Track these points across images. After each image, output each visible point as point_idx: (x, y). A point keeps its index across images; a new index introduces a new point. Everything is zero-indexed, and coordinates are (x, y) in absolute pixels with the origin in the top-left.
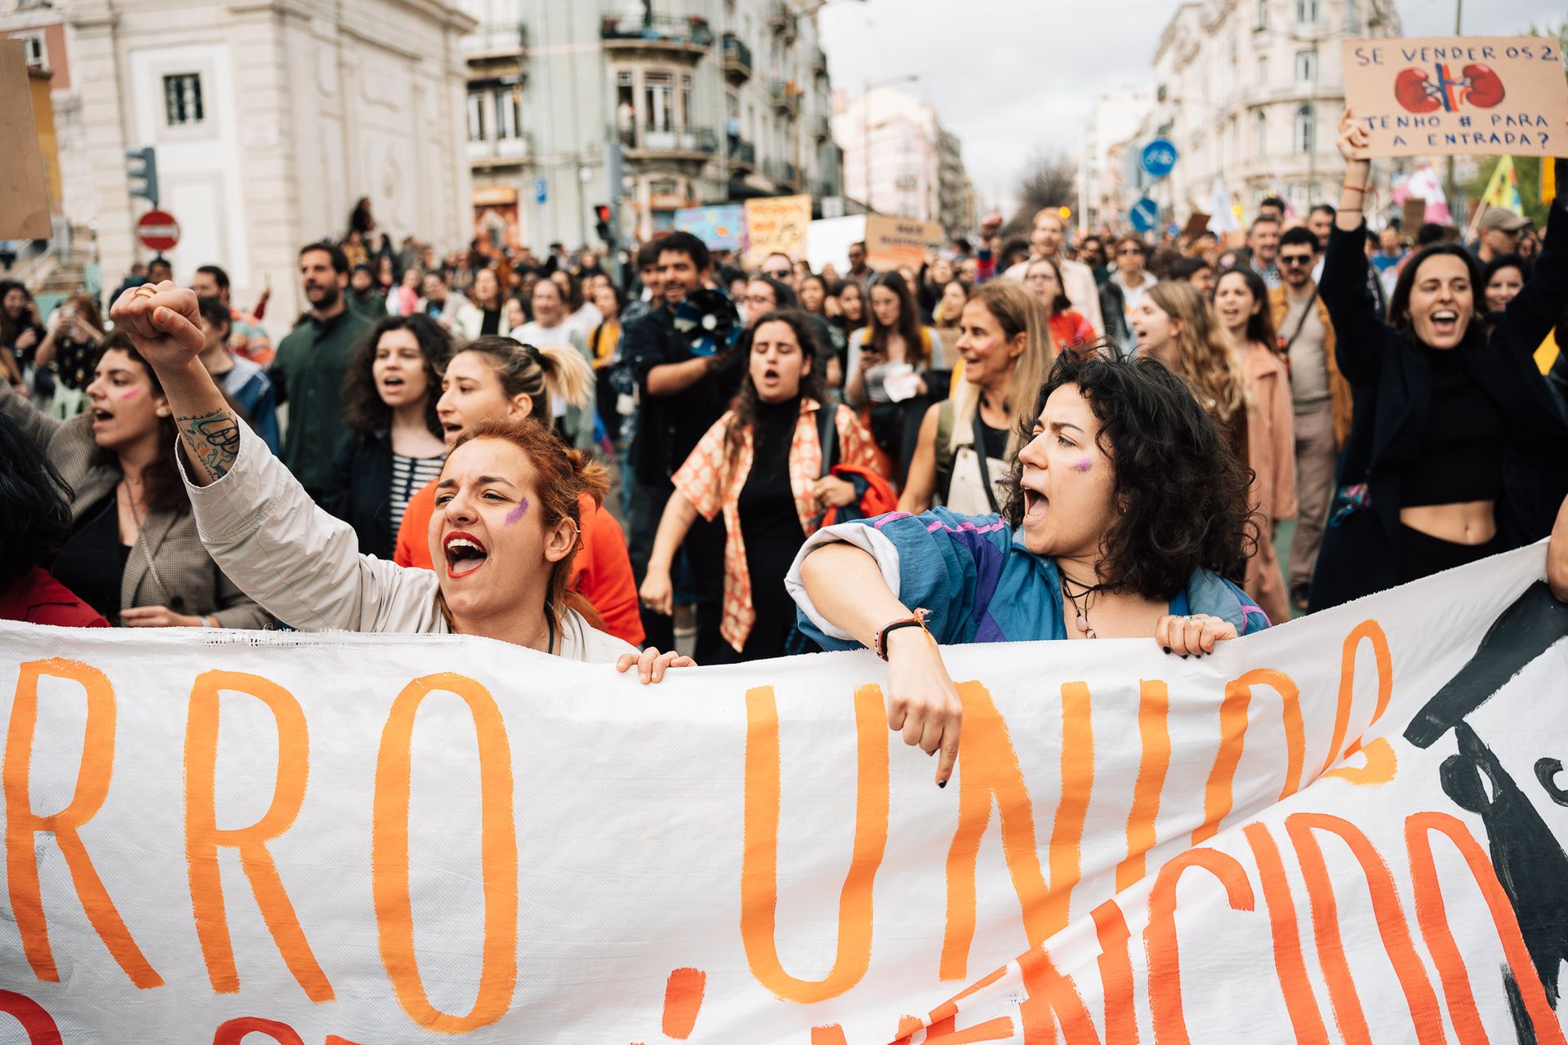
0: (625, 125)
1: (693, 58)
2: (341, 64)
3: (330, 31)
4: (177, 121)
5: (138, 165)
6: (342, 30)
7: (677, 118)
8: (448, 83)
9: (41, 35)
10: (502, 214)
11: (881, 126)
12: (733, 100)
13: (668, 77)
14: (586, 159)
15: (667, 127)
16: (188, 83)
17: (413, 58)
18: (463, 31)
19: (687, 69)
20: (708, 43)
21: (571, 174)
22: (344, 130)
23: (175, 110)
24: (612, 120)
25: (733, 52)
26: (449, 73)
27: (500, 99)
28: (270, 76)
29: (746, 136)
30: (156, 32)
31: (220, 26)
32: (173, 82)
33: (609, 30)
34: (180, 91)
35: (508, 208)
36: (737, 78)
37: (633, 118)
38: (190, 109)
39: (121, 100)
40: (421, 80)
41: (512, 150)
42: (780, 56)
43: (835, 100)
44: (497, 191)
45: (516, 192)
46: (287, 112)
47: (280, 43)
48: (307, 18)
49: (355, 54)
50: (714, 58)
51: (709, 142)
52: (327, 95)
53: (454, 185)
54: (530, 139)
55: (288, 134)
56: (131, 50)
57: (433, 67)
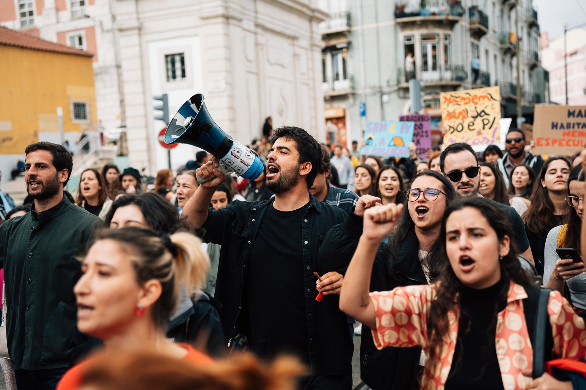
0: (409, 68)
1: (451, 24)
2: (257, 44)
3: (252, 28)
4: (171, 79)
5: (160, 103)
6: (257, 25)
7: (441, 60)
8: (312, 50)
9: (83, 33)
10: (336, 124)
11: (574, 53)
12: (476, 47)
13: (436, 37)
14: (385, 90)
15: (434, 68)
16: (177, 58)
17: (294, 38)
18: (320, 20)
19: (448, 32)
20: (460, 15)
21: (377, 98)
22: (258, 80)
23: (170, 74)
24: (401, 65)
25: (476, 18)
26: (313, 45)
27: (335, 57)
28: (221, 53)
29: (483, 68)
30: (161, 32)
31: (195, 27)
32: (169, 59)
33: (400, 12)
34: (173, 63)
35: (340, 120)
36: (478, 34)
37: (414, 63)
38: (179, 73)
39: (142, 69)
40: (298, 50)
41: (342, 86)
42: (505, 16)
43: (542, 41)
44: (335, 111)
45: (344, 111)
46: (230, 72)
47: (227, 35)
48: (240, 20)
49: (264, 38)
50: (464, 23)
51: (461, 74)
52: (250, 61)
53: (315, 108)
54: (352, 79)
55: (230, 84)
56: (148, 42)
57: (304, 42)
